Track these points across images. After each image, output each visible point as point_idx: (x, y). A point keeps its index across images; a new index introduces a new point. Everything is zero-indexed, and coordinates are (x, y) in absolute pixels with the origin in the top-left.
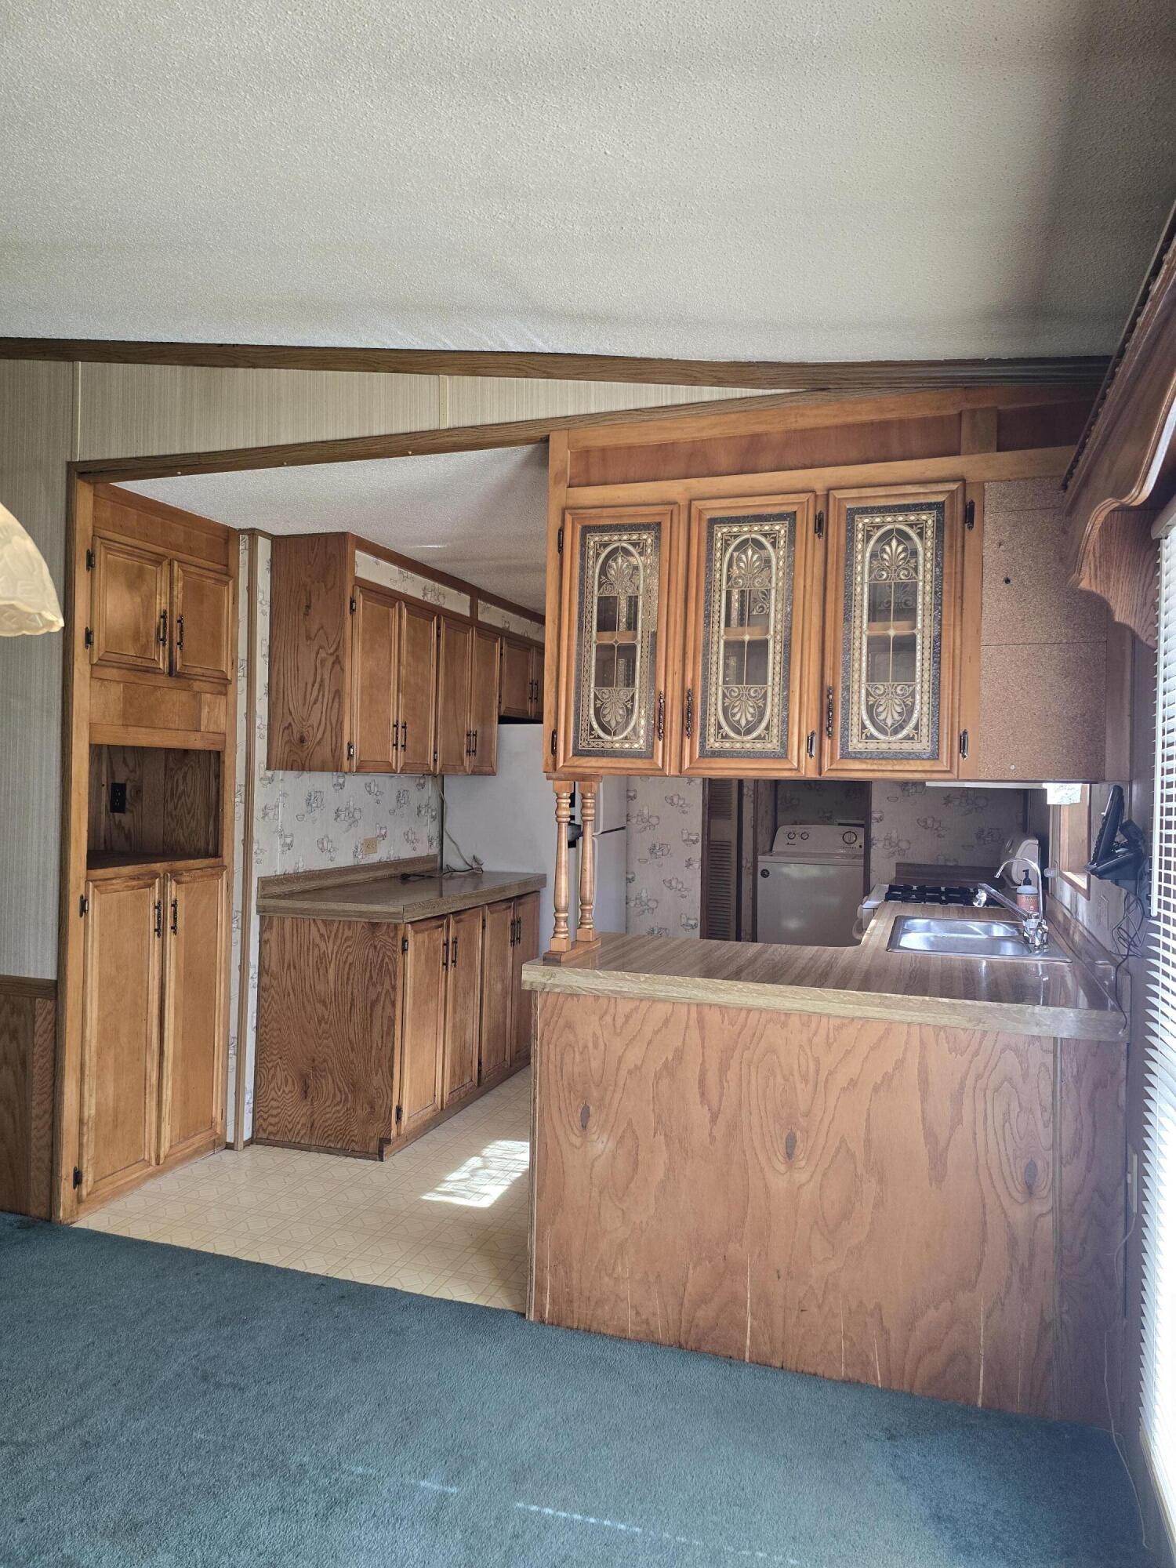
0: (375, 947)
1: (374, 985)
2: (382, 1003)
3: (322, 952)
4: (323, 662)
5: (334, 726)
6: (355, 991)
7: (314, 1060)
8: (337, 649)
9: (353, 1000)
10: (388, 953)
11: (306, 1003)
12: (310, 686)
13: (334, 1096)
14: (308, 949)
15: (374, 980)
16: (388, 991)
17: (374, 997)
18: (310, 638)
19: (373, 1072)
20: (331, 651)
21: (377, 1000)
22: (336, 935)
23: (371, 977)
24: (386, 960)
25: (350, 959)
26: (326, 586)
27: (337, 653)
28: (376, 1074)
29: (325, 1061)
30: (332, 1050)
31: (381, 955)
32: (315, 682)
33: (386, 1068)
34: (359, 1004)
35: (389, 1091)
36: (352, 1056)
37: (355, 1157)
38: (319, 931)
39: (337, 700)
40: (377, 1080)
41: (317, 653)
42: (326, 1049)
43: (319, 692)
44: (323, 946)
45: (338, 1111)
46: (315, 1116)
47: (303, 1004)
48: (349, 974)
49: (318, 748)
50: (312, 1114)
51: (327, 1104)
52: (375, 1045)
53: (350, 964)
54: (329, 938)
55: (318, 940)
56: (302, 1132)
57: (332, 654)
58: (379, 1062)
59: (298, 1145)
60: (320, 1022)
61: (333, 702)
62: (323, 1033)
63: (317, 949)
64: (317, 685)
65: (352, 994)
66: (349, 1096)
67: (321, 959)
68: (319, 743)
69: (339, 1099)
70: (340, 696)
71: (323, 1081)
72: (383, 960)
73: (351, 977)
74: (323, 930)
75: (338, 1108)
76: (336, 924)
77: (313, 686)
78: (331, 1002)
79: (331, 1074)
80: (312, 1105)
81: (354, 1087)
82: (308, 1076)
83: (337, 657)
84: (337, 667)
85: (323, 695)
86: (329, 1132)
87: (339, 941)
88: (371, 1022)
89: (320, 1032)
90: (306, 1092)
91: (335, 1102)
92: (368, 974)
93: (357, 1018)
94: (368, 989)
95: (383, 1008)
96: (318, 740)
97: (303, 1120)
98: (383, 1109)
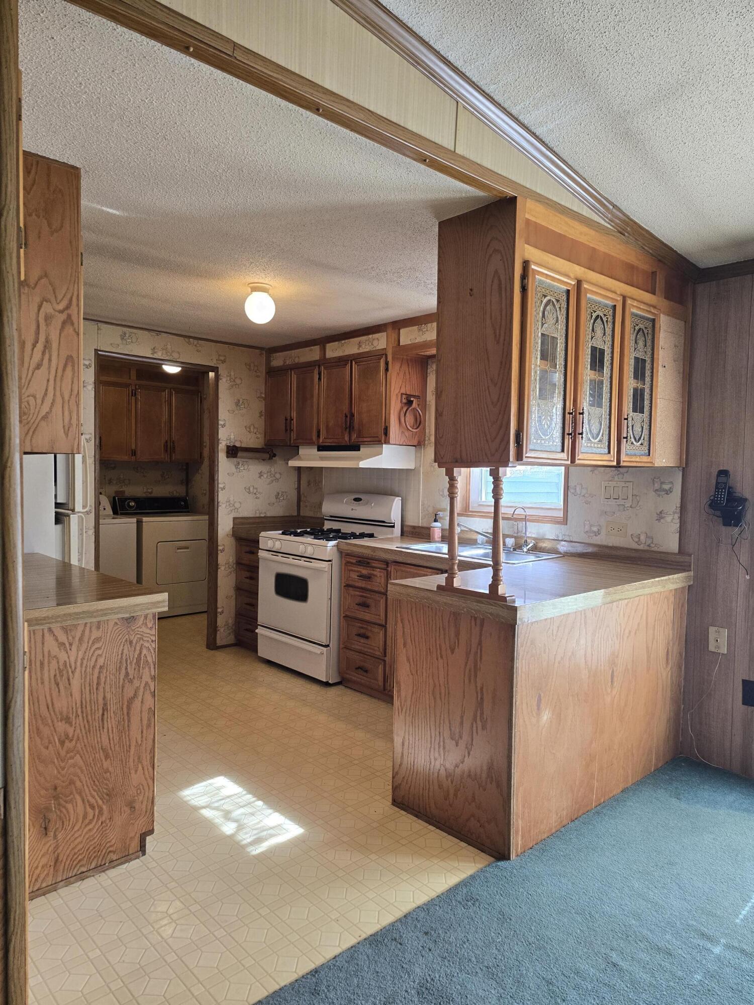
0: (131, 642)
1: (131, 681)
2: (140, 698)
3: (61, 663)
4: (48, 319)
5: (66, 398)
6: (108, 696)
7: (56, 788)
8: (68, 307)
9: (105, 704)
10: (146, 644)
11: (41, 727)
12: (28, 346)
13: (85, 817)
14: (42, 664)
15: (131, 677)
16: (147, 683)
17: (131, 694)
18: (28, 286)
19: (133, 772)
20: (61, 307)
21: (135, 695)
22: (81, 640)
23: (127, 674)
24: (144, 652)
25: (101, 661)
26: (50, 225)
27: (69, 311)
28: (136, 771)
29: (72, 782)
30: (80, 768)
31: (138, 648)
32: (36, 342)
33: (146, 762)
34: (112, 707)
35: (150, 782)
36: (106, 764)
37: (114, 867)
38: (57, 640)
39: (69, 368)
40: (136, 778)
41: (40, 307)
42: (72, 769)
43: (43, 353)
44: (63, 656)
45: (90, 830)
46: (59, 851)
47: (38, 729)
48: (99, 678)
49: (43, 424)
50: (57, 847)
51: (76, 828)
52: (133, 744)
53: (101, 667)
54: (71, 645)
55: (55, 650)
56: (42, 876)
57: (61, 312)
58: (139, 758)
59: (40, 892)
60: (62, 743)
61: (64, 370)
62: (67, 752)
63: (54, 662)
64: (40, 346)
65: (104, 698)
66: (104, 807)
67: (61, 671)
68: (45, 418)
69: (91, 817)
70: (73, 366)
71: (70, 806)
72: (140, 653)
73: (103, 680)
74: (62, 638)
75: (91, 826)
76: (80, 629)
77: (34, 346)
78: (77, 716)
79: (80, 794)
80: (55, 836)
81: (110, 796)
82: (48, 809)
83: (69, 316)
84: (69, 330)
85: (50, 360)
86: (80, 857)
87: (84, 646)
88: (129, 721)
89: (63, 753)
90: (46, 828)
91: (87, 821)
92: (123, 671)
93: (111, 722)
94: (123, 687)
95: (142, 702)
96: (43, 413)
97: (44, 861)
98: (145, 803)
